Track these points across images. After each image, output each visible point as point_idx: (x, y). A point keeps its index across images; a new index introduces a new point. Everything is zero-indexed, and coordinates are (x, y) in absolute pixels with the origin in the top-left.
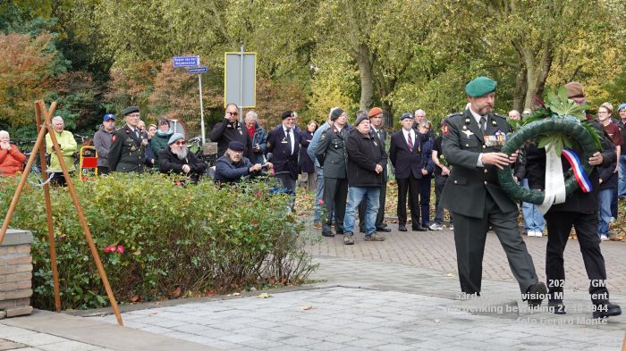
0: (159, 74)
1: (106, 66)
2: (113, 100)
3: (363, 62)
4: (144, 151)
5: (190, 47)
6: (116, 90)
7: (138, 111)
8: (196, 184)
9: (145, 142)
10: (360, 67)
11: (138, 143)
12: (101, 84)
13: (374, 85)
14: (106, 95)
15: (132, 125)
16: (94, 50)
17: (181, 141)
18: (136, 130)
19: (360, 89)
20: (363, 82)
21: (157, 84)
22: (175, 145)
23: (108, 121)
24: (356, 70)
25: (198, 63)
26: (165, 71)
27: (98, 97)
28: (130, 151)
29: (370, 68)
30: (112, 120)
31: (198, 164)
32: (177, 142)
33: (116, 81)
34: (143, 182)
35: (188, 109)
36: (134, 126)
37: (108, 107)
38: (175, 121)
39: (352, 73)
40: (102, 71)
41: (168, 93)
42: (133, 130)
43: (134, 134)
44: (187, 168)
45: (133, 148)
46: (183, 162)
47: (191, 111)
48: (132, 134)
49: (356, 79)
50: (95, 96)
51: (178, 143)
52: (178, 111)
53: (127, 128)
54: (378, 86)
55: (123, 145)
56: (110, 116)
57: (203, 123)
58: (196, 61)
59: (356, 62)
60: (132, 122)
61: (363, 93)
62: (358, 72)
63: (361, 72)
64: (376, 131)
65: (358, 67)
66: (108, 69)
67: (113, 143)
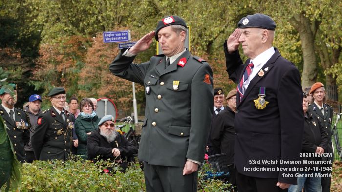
0: (90, 49)
1: (35, 42)
2: (42, 77)
3: (305, 31)
4: (70, 134)
5: (122, 20)
6: (45, 67)
7: (63, 92)
8: (124, 171)
9: (71, 125)
10: (301, 38)
11: (64, 126)
12: (30, 60)
13: (317, 56)
14: (35, 73)
15: (58, 108)
16: (21, 25)
17: (110, 122)
18: (62, 113)
19: (303, 61)
20: (305, 53)
21: (88, 60)
22: (103, 126)
23: (34, 102)
24: (298, 40)
25: (130, 38)
26: (97, 45)
27: (28, 74)
28: (56, 135)
29: (312, 38)
30: (40, 101)
31: (129, 147)
32: (105, 123)
33: (44, 58)
34: (68, 172)
35: (121, 85)
36: (61, 109)
37: (37, 86)
38: (106, 100)
39: (294, 44)
40: (31, 47)
41: (100, 68)
42: (59, 112)
43: (60, 117)
44: (116, 151)
45: (59, 132)
46: (113, 145)
47: (124, 87)
48: (58, 117)
49: (298, 50)
50: (24, 74)
51: (107, 125)
52: (110, 87)
53: (53, 111)
54: (321, 57)
55: (48, 129)
56: (37, 96)
57: (135, 101)
58: (127, 36)
59: (298, 32)
60: (58, 105)
61: (306, 64)
62: (299, 43)
63: (303, 43)
64: (320, 108)
65: (299, 37)
66: (38, 45)
67: (39, 126)
